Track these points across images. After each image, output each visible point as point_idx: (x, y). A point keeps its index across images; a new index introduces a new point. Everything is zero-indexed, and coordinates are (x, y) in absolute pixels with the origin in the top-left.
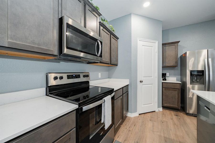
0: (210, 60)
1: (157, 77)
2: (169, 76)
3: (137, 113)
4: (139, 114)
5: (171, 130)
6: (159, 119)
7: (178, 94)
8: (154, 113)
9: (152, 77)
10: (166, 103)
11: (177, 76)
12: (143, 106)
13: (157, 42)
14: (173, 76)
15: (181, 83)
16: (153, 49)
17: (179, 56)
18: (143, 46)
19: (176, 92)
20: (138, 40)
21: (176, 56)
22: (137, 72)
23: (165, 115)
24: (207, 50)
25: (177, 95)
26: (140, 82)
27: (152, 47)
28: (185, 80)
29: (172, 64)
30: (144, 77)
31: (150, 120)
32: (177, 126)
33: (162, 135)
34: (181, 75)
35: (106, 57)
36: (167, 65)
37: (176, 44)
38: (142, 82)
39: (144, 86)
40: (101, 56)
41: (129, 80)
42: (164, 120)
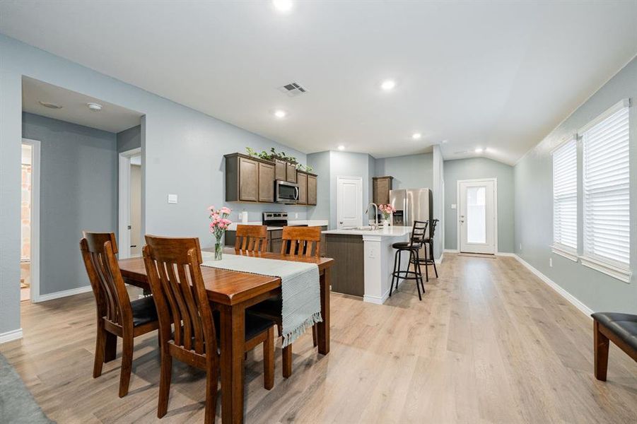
9: (355, 218)
13: (362, 179)
20: (338, 178)
26: (340, 223)
27: (356, 184)
30: (344, 218)
35: (303, 199)
40: (298, 199)
41: (327, 220)
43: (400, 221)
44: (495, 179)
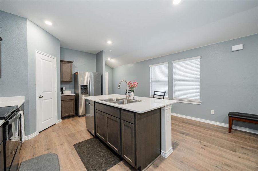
0: (90, 78)
2: (65, 90)
3: (36, 132)
4: (39, 133)
5: (71, 129)
6: (61, 127)
7: (74, 103)
8: (54, 126)
9: (51, 91)
10: (64, 114)
11: (72, 90)
12: (43, 123)
13: (55, 58)
14: (69, 90)
15: (75, 94)
16: (52, 64)
17: (73, 73)
18: (41, 59)
19: (72, 102)
20: (36, 52)
21: (71, 73)
22: (35, 87)
23: (65, 123)
24: (88, 72)
25: (72, 105)
26: (40, 97)
27: (51, 62)
28: (77, 93)
29: (68, 79)
30: (43, 92)
31: (53, 131)
32: (75, 125)
33: (66, 134)
34: (74, 89)
36: (64, 80)
37: (71, 63)
38: (42, 97)
39: (43, 101)
41: (24, 96)
42: (65, 126)
43: (85, 92)
44: (107, 72)
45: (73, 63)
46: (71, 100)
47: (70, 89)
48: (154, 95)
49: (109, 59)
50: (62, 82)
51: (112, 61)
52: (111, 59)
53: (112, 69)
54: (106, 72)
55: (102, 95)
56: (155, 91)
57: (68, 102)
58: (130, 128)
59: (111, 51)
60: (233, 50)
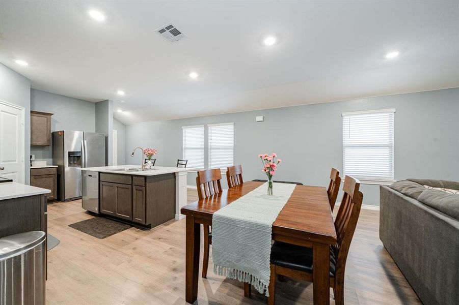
0: (85, 141)
1: (24, 160)
7: (54, 181)
9: (15, 161)
11: (48, 159)
13: (24, 110)
14: (41, 159)
15: (57, 166)
16: (17, 118)
17: (51, 132)
19: (52, 179)
25: (52, 183)
27: (16, 115)
28: (60, 163)
29: (43, 142)
30: (4, 161)
32: (61, 211)
34: (53, 158)
37: (48, 116)
38: (2, 169)
39: (4, 176)
43: (75, 162)
44: (116, 131)
45: (52, 116)
46: (49, 176)
47: (44, 157)
48: (178, 164)
49: (119, 111)
50: (33, 147)
51: (126, 114)
52: (124, 111)
53: (124, 125)
54: (114, 131)
55: (106, 166)
56: (179, 160)
57: (43, 179)
58: (141, 190)
59: (122, 102)
60: (257, 120)
